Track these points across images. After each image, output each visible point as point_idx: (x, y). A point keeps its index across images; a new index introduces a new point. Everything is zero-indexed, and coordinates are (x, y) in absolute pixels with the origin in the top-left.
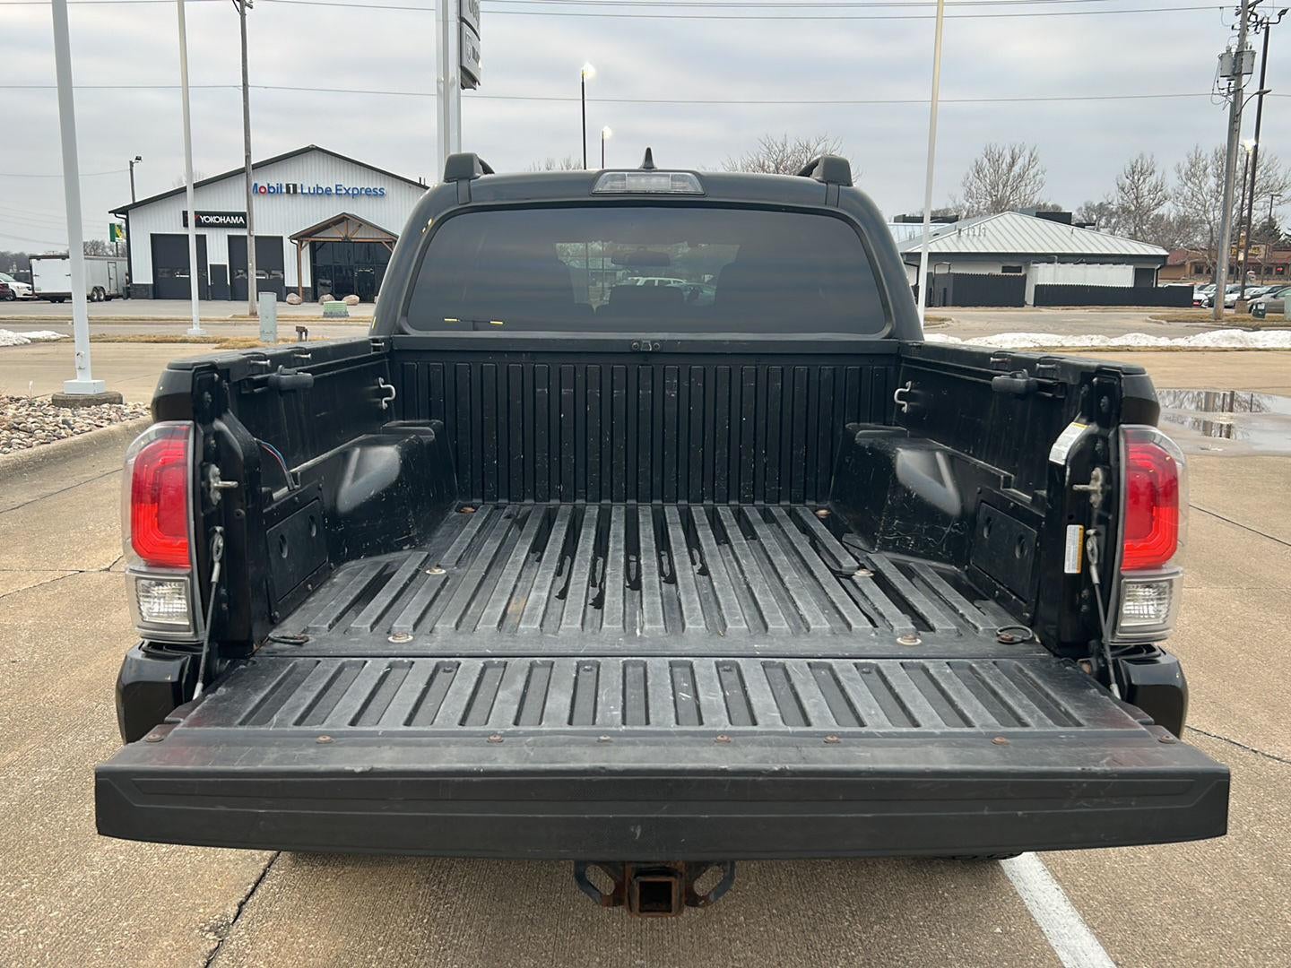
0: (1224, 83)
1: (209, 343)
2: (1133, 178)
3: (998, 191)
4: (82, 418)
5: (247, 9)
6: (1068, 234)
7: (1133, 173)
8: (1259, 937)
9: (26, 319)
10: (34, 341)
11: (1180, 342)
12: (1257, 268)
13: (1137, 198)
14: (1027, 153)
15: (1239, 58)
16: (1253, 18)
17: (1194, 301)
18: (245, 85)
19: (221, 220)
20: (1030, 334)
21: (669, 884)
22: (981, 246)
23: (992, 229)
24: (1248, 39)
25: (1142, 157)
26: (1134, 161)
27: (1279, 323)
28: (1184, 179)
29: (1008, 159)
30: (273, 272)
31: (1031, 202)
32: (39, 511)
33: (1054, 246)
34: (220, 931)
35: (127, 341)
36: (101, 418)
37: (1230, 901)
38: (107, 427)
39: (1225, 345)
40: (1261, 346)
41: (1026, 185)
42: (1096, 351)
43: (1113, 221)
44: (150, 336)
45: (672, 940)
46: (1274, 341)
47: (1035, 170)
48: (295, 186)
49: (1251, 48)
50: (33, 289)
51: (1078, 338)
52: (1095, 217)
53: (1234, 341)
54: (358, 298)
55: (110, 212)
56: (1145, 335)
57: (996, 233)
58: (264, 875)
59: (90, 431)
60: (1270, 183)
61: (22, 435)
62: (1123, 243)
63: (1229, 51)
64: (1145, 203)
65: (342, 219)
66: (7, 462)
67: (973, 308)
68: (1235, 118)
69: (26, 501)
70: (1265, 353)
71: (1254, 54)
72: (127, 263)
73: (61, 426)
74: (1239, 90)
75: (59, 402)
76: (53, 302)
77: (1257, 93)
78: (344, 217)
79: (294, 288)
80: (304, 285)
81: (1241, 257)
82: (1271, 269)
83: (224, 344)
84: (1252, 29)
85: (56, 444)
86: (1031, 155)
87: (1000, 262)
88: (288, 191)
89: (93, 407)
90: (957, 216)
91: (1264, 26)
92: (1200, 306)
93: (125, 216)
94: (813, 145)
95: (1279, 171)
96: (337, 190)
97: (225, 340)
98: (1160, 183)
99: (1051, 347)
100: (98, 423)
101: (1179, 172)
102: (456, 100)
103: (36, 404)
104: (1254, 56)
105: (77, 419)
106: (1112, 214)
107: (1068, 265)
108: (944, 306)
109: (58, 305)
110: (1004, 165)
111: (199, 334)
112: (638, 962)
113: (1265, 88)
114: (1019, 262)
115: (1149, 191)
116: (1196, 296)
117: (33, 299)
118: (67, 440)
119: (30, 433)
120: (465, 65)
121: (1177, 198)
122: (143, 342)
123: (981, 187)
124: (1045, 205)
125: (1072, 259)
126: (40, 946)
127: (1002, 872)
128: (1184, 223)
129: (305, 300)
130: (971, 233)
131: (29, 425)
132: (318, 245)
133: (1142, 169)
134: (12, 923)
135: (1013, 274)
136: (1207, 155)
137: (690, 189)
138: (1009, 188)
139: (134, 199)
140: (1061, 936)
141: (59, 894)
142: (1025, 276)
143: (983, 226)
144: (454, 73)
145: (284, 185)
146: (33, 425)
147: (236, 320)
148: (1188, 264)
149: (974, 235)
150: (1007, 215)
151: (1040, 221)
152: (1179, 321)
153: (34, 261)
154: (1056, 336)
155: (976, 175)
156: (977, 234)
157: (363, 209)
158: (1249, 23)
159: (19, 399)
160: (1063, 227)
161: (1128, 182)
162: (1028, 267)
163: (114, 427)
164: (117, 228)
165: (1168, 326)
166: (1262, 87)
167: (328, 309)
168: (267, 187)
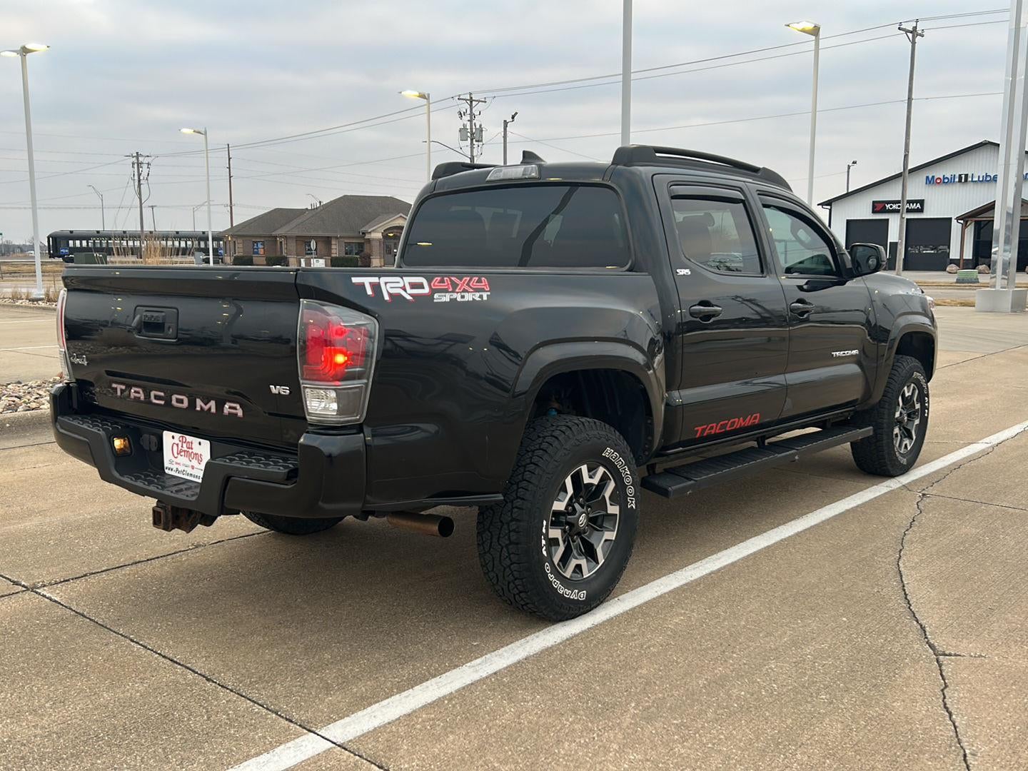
5: (917, 38)
18: (910, 99)
30: (941, 247)
48: (966, 176)
55: (818, 205)
79: (956, 259)
88: (960, 181)
93: (829, 207)
132: (981, 224)
145: (957, 176)
167: (961, 277)
168: (942, 178)
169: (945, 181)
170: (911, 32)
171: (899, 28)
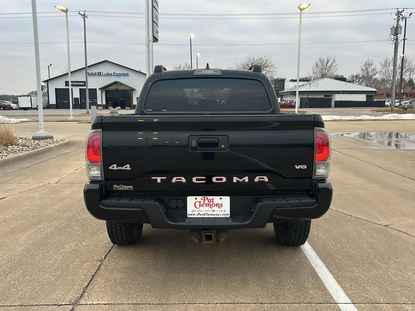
0: (392, 37)
1: (75, 121)
2: (366, 66)
3: (323, 71)
4: (42, 143)
5: (86, 18)
6: (345, 84)
7: (366, 65)
8: (364, 261)
9: (17, 115)
10: (22, 122)
11: (379, 118)
12: (407, 95)
13: (367, 73)
14: (332, 59)
15: (397, 29)
16: (401, 16)
17: (386, 105)
18: (85, 42)
19: (77, 84)
20: (331, 116)
21: (212, 235)
22: (317, 89)
23: (321, 83)
24: (400, 23)
25: (369, 60)
26: (366, 61)
27: (412, 112)
28: (383, 67)
29: (326, 61)
30: (94, 100)
31: (334, 74)
32: (34, 168)
33: (340, 88)
34: (101, 261)
35: (50, 121)
36: (47, 143)
37: (358, 254)
38: (50, 146)
39: (392, 118)
40: (404, 119)
41: (332, 69)
42: (352, 121)
43: (361, 80)
44: (57, 120)
45: (215, 262)
46: (408, 117)
47: (335, 64)
48: (100, 73)
49: (400, 26)
50: (18, 106)
51: (346, 117)
52: (355, 79)
53: (395, 117)
54: (120, 108)
55: (42, 82)
56: (367, 116)
57: (322, 85)
58: (110, 250)
59: (45, 146)
60: (410, 68)
61: (26, 147)
62: (363, 87)
63: (394, 27)
64: (370, 75)
65: (115, 83)
66: (23, 155)
67: (315, 108)
68: (396, 48)
69: (29, 165)
70: (404, 121)
71: (401, 27)
72: (48, 97)
73: (37, 145)
74: (397, 39)
75: (34, 139)
76: (25, 110)
77: (403, 40)
78: (116, 82)
79: (100, 105)
80: (103, 104)
81: (402, 91)
82: (412, 95)
83: (80, 122)
84: (401, 20)
85: (36, 150)
86: (334, 60)
87: (324, 94)
88: (98, 75)
89: (45, 140)
90: (310, 79)
91: (405, 19)
92: (387, 107)
93: (47, 83)
94: (263, 58)
95: (413, 64)
96: (114, 74)
97: (81, 121)
98: (374, 68)
99: (338, 120)
100: (47, 144)
101: (381, 64)
102: (152, 45)
103: (28, 139)
104: (401, 28)
105: (41, 143)
106: (360, 78)
107: (345, 94)
108: (306, 108)
109: (26, 111)
110: (325, 63)
111: (73, 119)
112: (206, 266)
113: (406, 38)
114: (330, 94)
115: (371, 71)
116: (386, 104)
117: (18, 109)
118: (39, 149)
119: (28, 147)
120: (154, 35)
121: (381, 73)
122: (55, 122)
123: (318, 70)
124: (338, 75)
125: (346, 92)
126: (57, 264)
127: (300, 248)
128: (383, 80)
129: (104, 108)
130: (314, 85)
131: (28, 145)
132: (108, 91)
133: (369, 64)
134: (49, 260)
135: (327, 97)
136: (390, 59)
137: (219, 74)
138: (327, 70)
139: (49, 78)
140: (313, 261)
141: (59, 254)
142: (331, 98)
143: (318, 82)
144: (151, 38)
145: (97, 73)
146: (29, 145)
147: (82, 115)
148: (385, 94)
149: (315, 85)
150: (326, 79)
151: (336, 81)
152: (380, 112)
153: (19, 97)
154: (339, 116)
155: (316, 66)
156: (316, 85)
157: (122, 80)
158: (400, 18)
159: (22, 138)
160: (343, 82)
161: (364, 68)
162: (332, 95)
163: (52, 145)
164: (44, 87)
165: (377, 113)
166: (405, 38)
167: (111, 111)
168: (91, 73)
169: (93, 75)
170: (83, 16)
171: (79, 13)
